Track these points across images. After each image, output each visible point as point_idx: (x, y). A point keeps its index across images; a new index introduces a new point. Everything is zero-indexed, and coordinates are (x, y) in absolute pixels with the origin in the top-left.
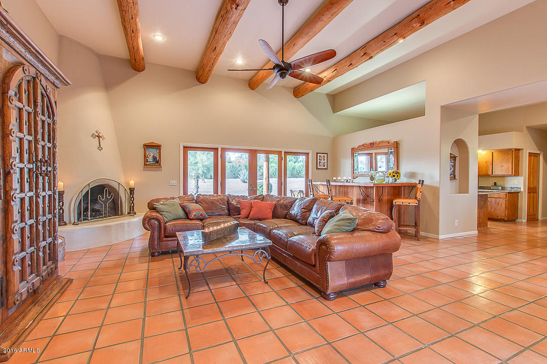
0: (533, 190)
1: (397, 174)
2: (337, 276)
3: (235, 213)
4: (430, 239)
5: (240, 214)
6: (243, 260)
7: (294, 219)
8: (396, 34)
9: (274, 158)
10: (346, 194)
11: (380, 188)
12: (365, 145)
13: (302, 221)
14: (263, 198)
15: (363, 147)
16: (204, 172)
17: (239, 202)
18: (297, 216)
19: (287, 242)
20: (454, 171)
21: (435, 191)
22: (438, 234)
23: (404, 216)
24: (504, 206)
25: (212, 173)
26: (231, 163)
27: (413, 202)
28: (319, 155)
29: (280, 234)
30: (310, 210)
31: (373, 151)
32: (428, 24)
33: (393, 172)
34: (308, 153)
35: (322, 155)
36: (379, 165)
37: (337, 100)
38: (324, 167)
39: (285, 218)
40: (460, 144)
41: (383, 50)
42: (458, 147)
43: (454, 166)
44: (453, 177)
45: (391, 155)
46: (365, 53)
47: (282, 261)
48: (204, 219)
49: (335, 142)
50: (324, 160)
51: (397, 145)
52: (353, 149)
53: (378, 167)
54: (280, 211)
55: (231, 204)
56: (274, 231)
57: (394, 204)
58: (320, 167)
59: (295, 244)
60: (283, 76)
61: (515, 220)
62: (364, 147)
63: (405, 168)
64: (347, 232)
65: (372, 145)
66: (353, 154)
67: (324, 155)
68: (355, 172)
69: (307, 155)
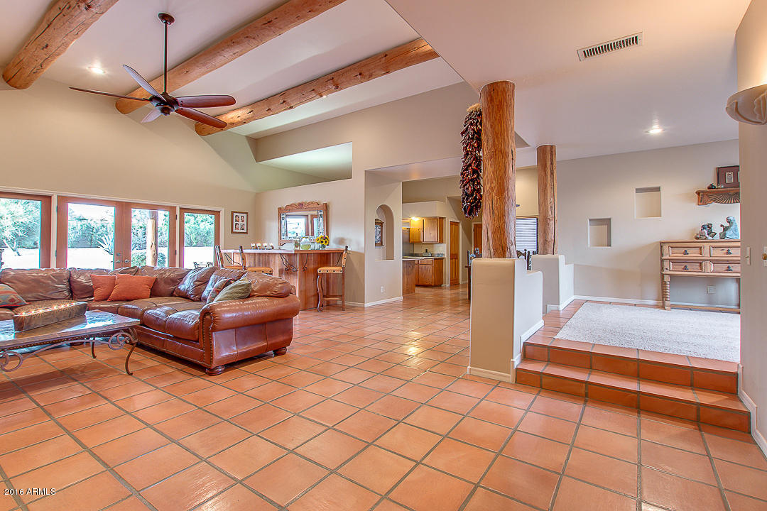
0: (454, 256)
1: (325, 240)
2: (224, 348)
3: (82, 294)
4: (356, 308)
5: (93, 296)
6: (94, 357)
7: (184, 296)
8: (313, 90)
9: (162, 215)
10: (267, 264)
11: (304, 255)
12: (294, 206)
13: (195, 297)
14: (137, 271)
15: (291, 208)
16: (16, 235)
17: (93, 279)
18: (188, 291)
19: (165, 321)
20: (381, 237)
21: (361, 256)
22: (364, 302)
23: (333, 287)
24: (431, 271)
25: (38, 238)
26: (83, 222)
27: (336, 270)
28: (235, 214)
29: (156, 314)
30: (207, 282)
31: (310, 213)
32: (341, 89)
33: (322, 238)
34: (219, 212)
35: (240, 215)
37: (261, 146)
38: (243, 231)
39: (172, 295)
40: (385, 209)
41: (302, 103)
42: (385, 213)
43: (381, 232)
44: (379, 244)
45: (321, 219)
46: (284, 102)
47: (158, 347)
48: (17, 307)
49: (258, 198)
50: (243, 221)
51: (326, 208)
52: (280, 209)
54: (163, 287)
55: (76, 282)
56: (148, 312)
57: (319, 272)
58: (237, 231)
59: (176, 321)
60: (165, 111)
61: (440, 286)
63: (335, 234)
64: (240, 298)
65: (301, 206)
66: (280, 215)
67: (242, 215)
68: (282, 237)
69: (216, 214)
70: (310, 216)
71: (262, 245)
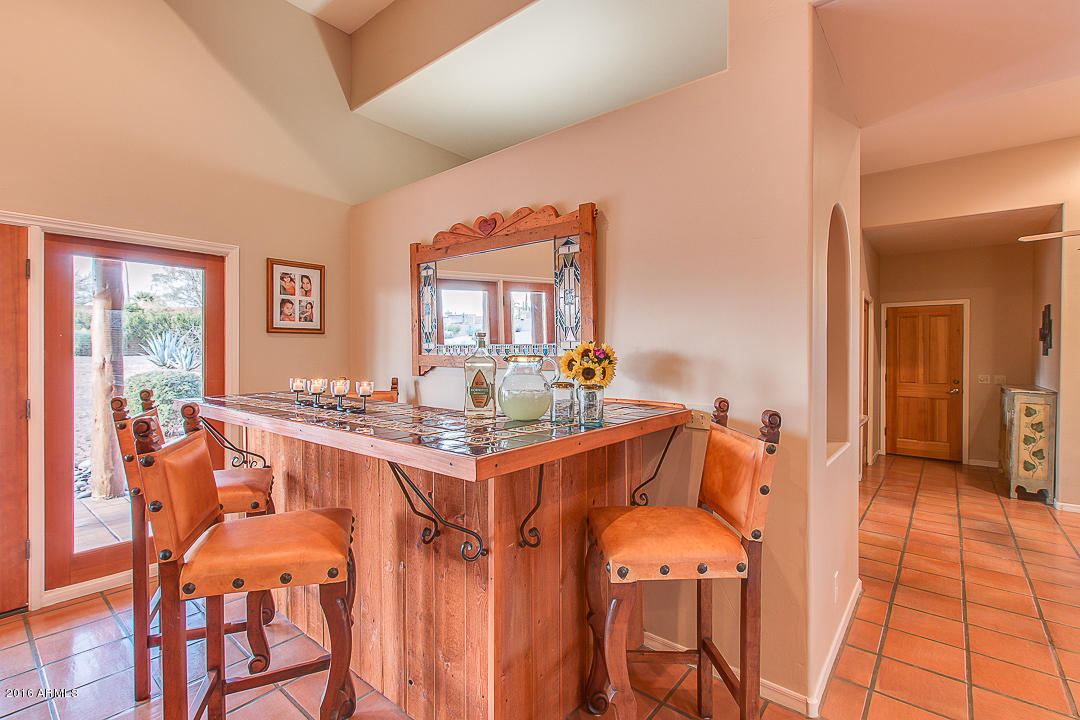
1: (596, 362)
12: (464, 231)
15: (453, 241)
28: (279, 269)
33: (585, 353)
34: (222, 258)
35: (296, 272)
36: (515, 324)
45: (569, 272)
49: (355, 223)
50: (307, 293)
51: (591, 222)
52: (416, 248)
53: (514, 331)
57: (615, 579)
62: (456, 241)
63: (627, 336)
65: (489, 231)
66: (416, 269)
67: (305, 272)
68: (425, 346)
69: (213, 264)
70: (501, 286)
71: (353, 389)
